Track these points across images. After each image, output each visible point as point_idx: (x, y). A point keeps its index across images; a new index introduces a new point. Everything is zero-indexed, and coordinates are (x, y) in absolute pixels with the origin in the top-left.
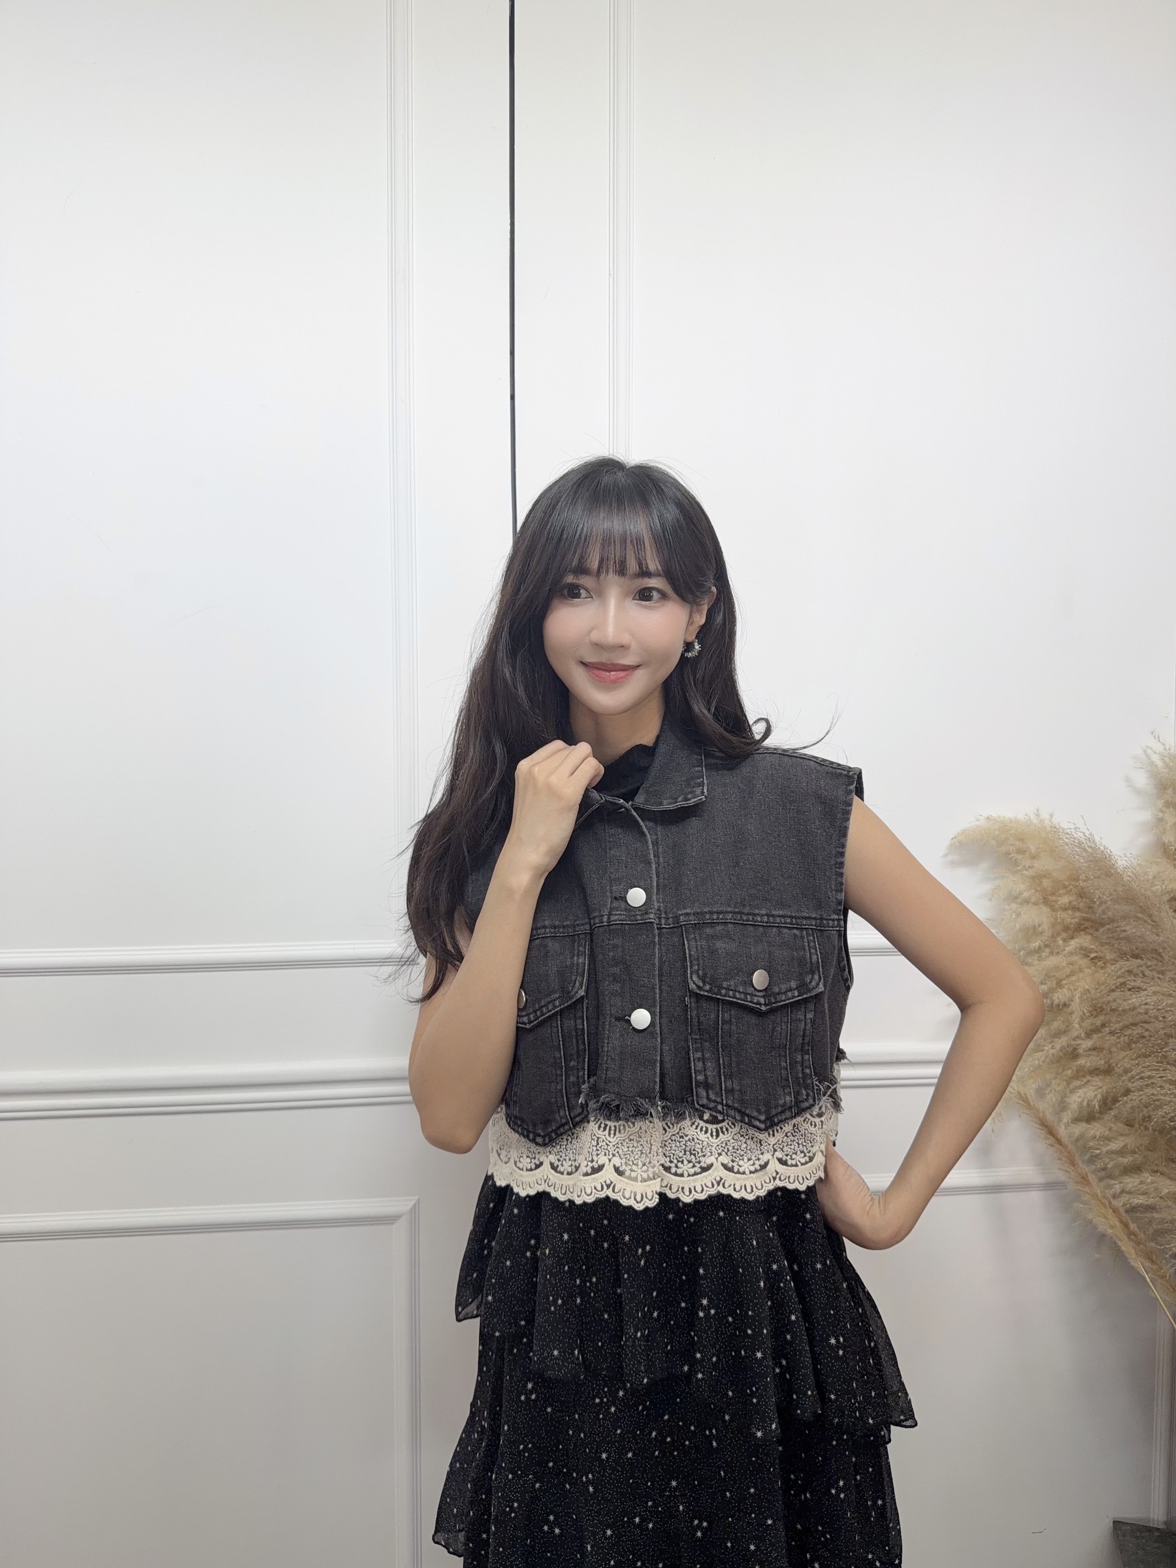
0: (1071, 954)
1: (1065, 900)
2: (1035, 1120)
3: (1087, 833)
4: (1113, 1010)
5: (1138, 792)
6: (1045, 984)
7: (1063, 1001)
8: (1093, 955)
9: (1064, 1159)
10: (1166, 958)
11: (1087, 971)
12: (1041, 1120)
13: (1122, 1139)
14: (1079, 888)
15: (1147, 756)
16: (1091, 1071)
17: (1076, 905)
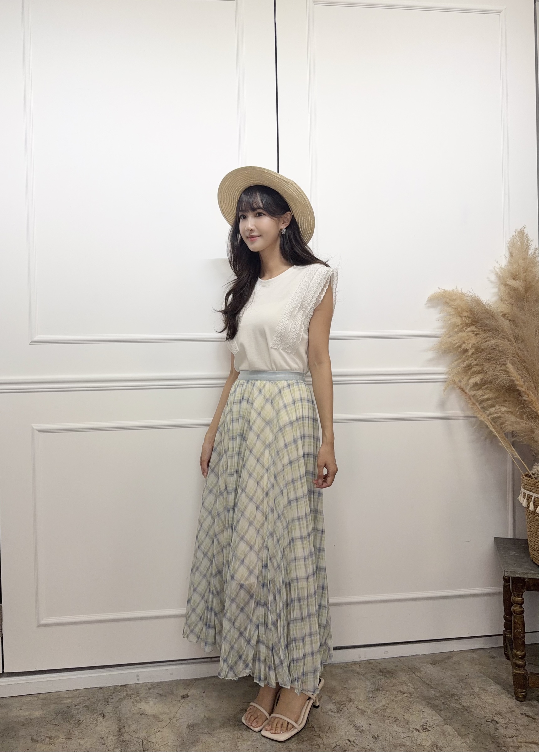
0: (468, 332)
1: (466, 314)
3: (473, 293)
4: (483, 350)
5: (492, 282)
6: (460, 342)
7: (466, 348)
8: (476, 333)
9: (467, 398)
10: (500, 331)
11: (474, 338)
12: (459, 386)
13: (489, 395)
14: (470, 310)
15: (495, 270)
16: (476, 372)
17: (469, 316)
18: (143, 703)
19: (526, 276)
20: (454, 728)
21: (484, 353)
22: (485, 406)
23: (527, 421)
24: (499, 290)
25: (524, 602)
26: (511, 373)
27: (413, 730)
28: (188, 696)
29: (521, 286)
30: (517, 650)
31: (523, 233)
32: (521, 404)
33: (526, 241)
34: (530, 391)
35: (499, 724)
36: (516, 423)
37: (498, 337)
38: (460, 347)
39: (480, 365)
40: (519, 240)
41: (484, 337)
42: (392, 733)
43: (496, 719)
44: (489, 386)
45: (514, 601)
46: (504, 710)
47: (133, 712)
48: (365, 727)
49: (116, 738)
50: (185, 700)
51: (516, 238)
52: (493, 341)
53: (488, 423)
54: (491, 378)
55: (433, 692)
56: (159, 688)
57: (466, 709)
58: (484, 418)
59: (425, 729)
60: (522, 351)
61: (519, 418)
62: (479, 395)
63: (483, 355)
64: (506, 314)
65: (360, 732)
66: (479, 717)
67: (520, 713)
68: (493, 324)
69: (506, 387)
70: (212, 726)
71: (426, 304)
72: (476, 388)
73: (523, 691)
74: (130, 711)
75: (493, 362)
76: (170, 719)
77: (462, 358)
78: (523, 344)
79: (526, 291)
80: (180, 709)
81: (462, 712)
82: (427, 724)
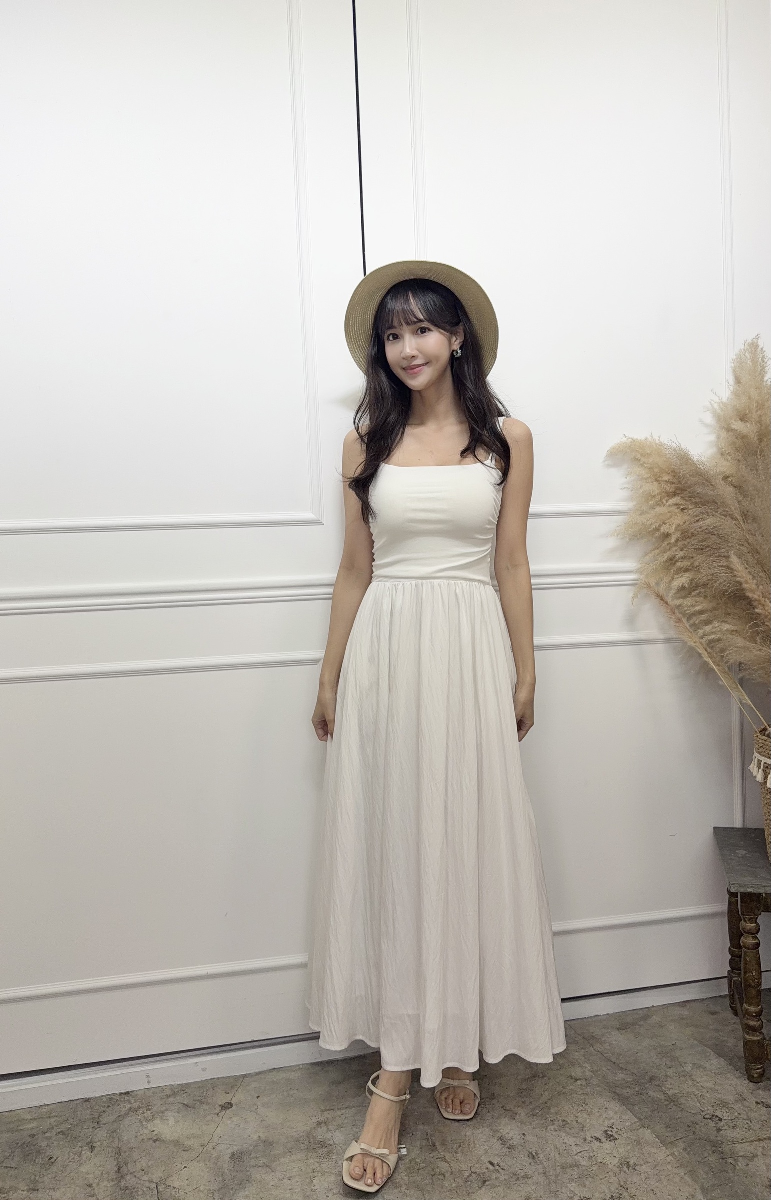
0: (670, 506)
1: (666, 478)
2: (655, 595)
3: (678, 444)
4: (693, 535)
5: (707, 426)
6: (657, 523)
7: (666, 531)
8: (682, 507)
9: (669, 611)
10: (719, 504)
11: (679, 515)
12: (656, 593)
13: (702, 605)
14: (673, 472)
15: (711, 405)
16: (683, 569)
17: (672, 481)
18: (157, 1122)
19: (761, 416)
20: (654, 1133)
21: (694, 540)
22: (697, 622)
23: (763, 646)
24: (719, 438)
25: (759, 929)
26: (737, 572)
27: (592, 1139)
28: (230, 1105)
29: (753, 431)
30: (750, 1005)
31: (757, 347)
32: (752, 620)
33: (760, 360)
34: (767, 600)
35: (724, 1122)
36: (745, 648)
37: (717, 514)
38: (657, 530)
39: (689, 559)
40: (749, 358)
41: (695, 514)
42: (558, 1147)
43: (718, 1113)
44: (703, 590)
45: (743, 929)
46: (731, 1098)
47: (140, 1138)
48: (516, 1140)
49: (113, 1183)
50: (227, 1111)
51: (745, 355)
52: (709, 521)
53: (701, 651)
54: (705, 579)
55: (622, 1076)
56: (183, 1094)
57: (673, 1100)
58: (695, 643)
59: (610, 1137)
60: (755, 535)
61: (748, 641)
62: (687, 606)
63: (693, 541)
64: (728, 477)
65: (509, 1148)
66: (693, 1112)
67: (754, 1102)
68: (710, 493)
69: (729, 594)
70: (272, 1153)
71: (604, 462)
72: (683, 594)
73: (759, 1067)
74: (136, 1137)
75: (709, 553)
76: (203, 1146)
77: (661, 547)
78: (756, 525)
79: (761, 440)
80: (219, 1128)
81: (666, 1105)
82: (613, 1128)
